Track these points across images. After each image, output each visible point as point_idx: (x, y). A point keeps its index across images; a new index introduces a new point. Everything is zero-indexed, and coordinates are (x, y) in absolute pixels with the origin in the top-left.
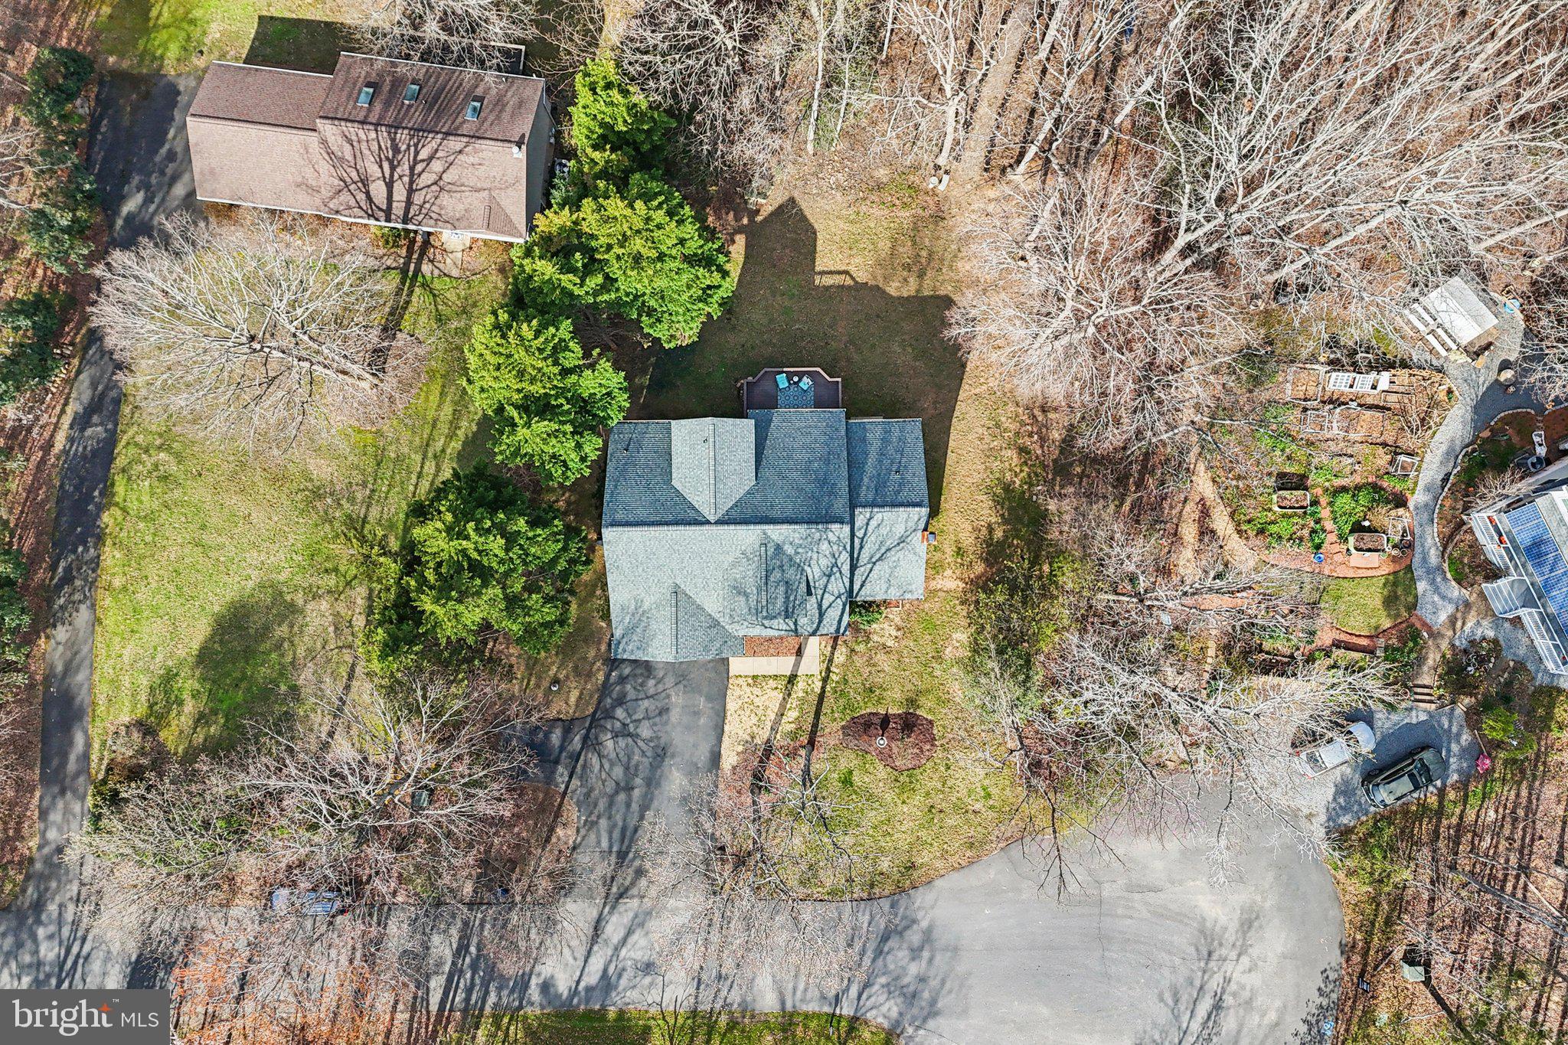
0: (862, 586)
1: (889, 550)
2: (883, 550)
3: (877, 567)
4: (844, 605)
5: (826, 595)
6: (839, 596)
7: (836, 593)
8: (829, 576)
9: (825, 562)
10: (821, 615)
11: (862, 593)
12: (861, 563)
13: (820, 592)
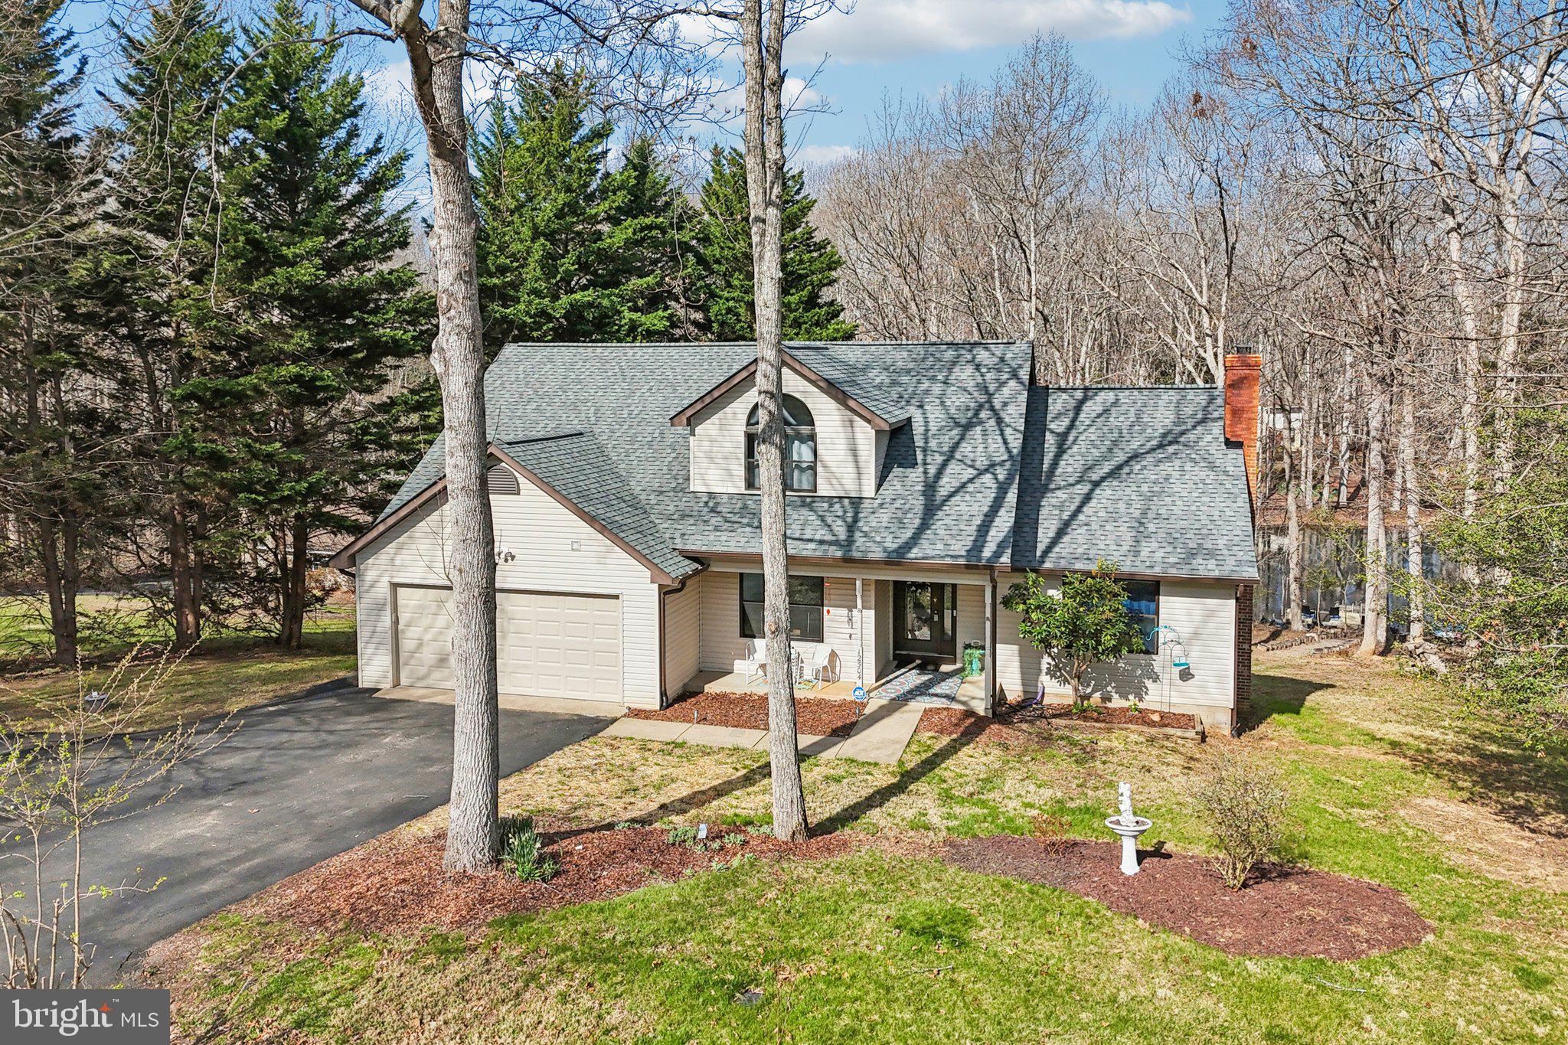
0: (1061, 533)
1: (1135, 456)
2: (1120, 457)
3: (1104, 493)
4: (1003, 489)
5: (953, 468)
6: (990, 468)
7: (982, 462)
8: (967, 427)
9: (957, 401)
10: (931, 508)
11: (1062, 549)
12: (1058, 481)
13: (939, 459)
